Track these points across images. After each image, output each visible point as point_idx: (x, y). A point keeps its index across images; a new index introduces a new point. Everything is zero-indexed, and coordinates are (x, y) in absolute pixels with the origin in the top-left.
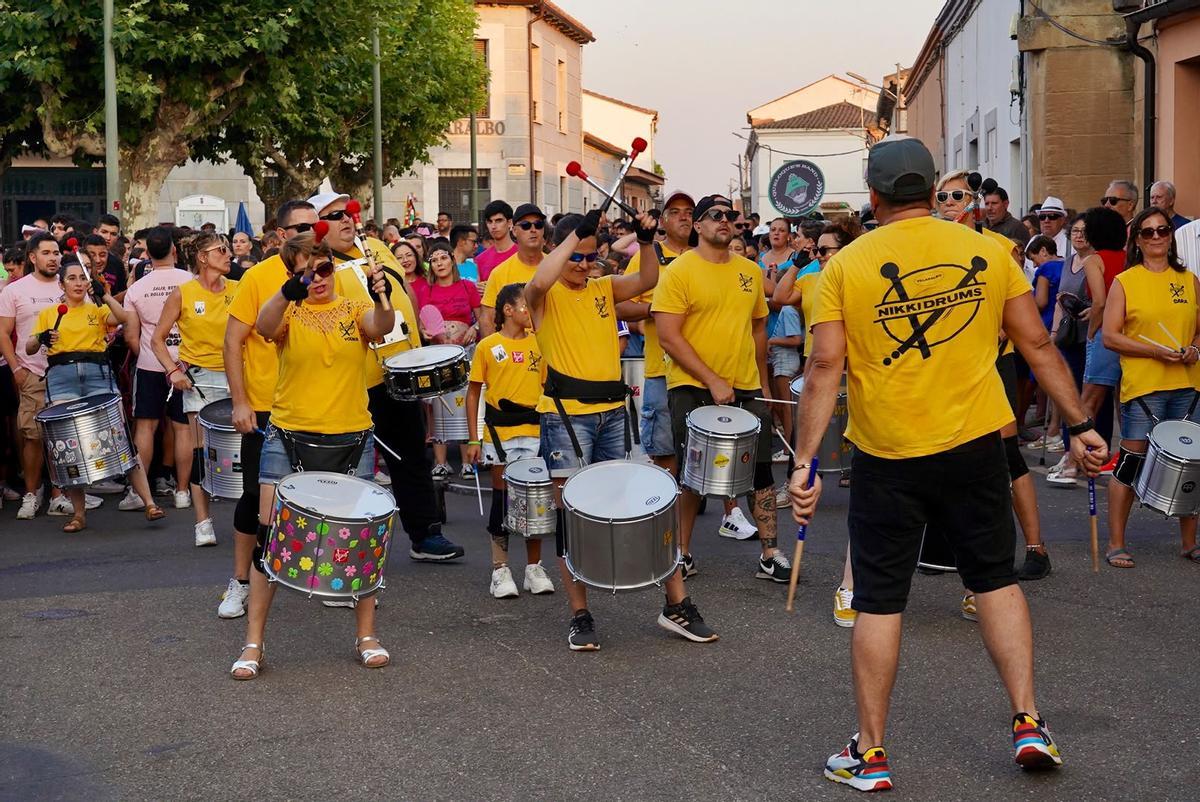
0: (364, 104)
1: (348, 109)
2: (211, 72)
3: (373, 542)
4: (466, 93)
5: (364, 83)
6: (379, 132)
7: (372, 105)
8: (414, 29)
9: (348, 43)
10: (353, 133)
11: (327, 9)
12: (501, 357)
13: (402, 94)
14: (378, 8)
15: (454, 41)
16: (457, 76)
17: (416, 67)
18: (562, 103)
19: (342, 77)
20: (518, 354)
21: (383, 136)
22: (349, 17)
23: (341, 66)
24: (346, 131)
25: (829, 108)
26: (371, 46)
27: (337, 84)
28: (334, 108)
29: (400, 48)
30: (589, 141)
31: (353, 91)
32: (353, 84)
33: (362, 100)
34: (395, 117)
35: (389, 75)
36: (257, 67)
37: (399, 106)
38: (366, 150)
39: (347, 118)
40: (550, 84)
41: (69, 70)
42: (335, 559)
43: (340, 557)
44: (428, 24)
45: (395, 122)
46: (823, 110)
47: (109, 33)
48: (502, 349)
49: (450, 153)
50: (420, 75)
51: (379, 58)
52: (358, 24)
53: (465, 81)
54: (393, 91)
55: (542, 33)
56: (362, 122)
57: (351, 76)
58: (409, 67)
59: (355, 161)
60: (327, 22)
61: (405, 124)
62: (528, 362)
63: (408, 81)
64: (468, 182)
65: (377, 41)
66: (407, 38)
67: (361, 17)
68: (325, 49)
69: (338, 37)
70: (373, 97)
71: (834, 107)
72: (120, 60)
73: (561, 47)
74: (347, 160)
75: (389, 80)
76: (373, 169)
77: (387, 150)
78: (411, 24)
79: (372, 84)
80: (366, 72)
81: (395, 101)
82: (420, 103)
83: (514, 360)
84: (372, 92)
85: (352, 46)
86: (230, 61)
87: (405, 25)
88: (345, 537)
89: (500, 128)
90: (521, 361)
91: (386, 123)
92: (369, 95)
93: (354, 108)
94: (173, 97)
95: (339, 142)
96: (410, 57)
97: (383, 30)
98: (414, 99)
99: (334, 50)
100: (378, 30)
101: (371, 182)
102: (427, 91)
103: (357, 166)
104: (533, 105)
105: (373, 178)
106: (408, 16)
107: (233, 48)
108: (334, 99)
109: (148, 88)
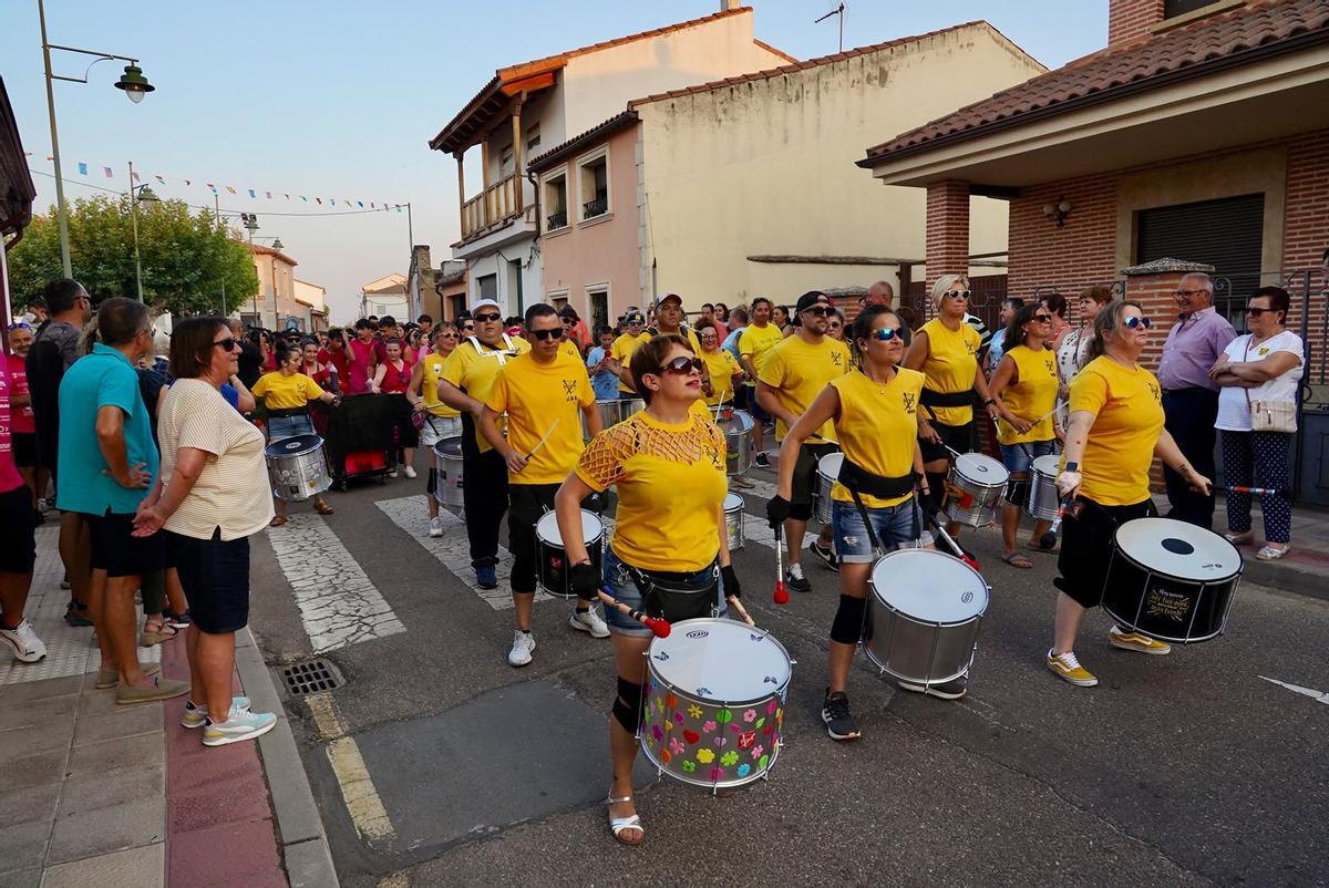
2: (172, 288)
13: (231, 291)
16: (249, 283)
18: (286, 288)
30: (297, 301)
36: (187, 287)
37: (231, 294)
40: (281, 282)
41: (124, 287)
42: (740, 745)
43: (745, 742)
47: (139, 277)
49: (247, 308)
50: (237, 284)
54: (228, 290)
55: (277, 264)
64: (253, 317)
72: (143, 285)
73: (285, 268)
82: (237, 293)
86: (179, 285)
88: (751, 720)
89: (263, 298)
91: (226, 300)
94: (160, 296)
98: (235, 291)
102: (239, 289)
104: (275, 289)
107: (181, 281)
109: (153, 294)
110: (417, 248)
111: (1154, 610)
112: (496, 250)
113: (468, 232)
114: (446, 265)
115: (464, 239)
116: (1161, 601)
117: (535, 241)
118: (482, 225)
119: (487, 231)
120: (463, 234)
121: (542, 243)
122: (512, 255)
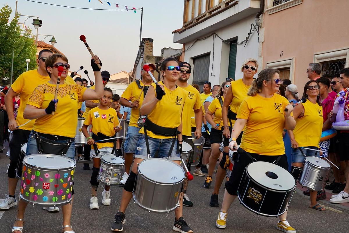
0: (9, 67)
1: (5, 68)
3: (62, 181)
4: (33, 67)
5: (10, 62)
6: (12, 73)
7: (11, 67)
8: (22, 52)
9: (7, 54)
10: (6, 73)
11: (3, 46)
12: (97, 116)
13: (18, 66)
14: (14, 47)
15: (31, 55)
17: (22, 60)
19: (5, 60)
20: (104, 115)
21: (13, 74)
22: (7, 48)
23: (5, 58)
24: (5, 72)
25: (123, 78)
26: (12, 55)
27: (4, 62)
28: (2, 67)
29: (19, 55)
31: (7, 64)
32: (7, 63)
33: (9, 66)
34: (16, 70)
35: (15, 61)
37: (17, 68)
38: (9, 77)
39: (5, 69)
44: (25, 51)
45: (16, 72)
46: (121, 79)
48: (98, 114)
50: (23, 62)
51: (13, 57)
52: (9, 50)
53: (33, 64)
54: (16, 65)
56: (8, 71)
57: (7, 61)
58: (20, 60)
59: (6, 79)
60: (3, 49)
61: (18, 72)
62: (108, 119)
63: (20, 63)
65: (13, 54)
66: (20, 53)
67: (10, 49)
68: (2, 54)
69: (5, 52)
70: (11, 66)
71: (124, 78)
74: (4, 79)
75: (15, 62)
76: (10, 81)
77: (14, 78)
78: (22, 50)
79: (11, 63)
80: (10, 60)
81: (16, 67)
82: (22, 68)
83: (102, 118)
84: (11, 64)
85: (8, 54)
87: (20, 50)
90: (106, 118)
91: (14, 71)
92: (11, 65)
93: (7, 67)
95: (3, 75)
96: (21, 58)
97: (15, 52)
98: (21, 67)
99: (4, 55)
100: (14, 52)
101: (9, 84)
102: (24, 65)
103: (6, 80)
105: (10, 83)
106: (21, 49)
108: (2, 65)
110: (144, 40)
111: (250, 196)
112: (213, 32)
113: (190, 19)
114: (165, 51)
115: (185, 26)
116: (252, 193)
117: (258, 16)
118: (204, 11)
119: (208, 15)
120: (185, 21)
121: (264, 19)
122: (228, 35)
